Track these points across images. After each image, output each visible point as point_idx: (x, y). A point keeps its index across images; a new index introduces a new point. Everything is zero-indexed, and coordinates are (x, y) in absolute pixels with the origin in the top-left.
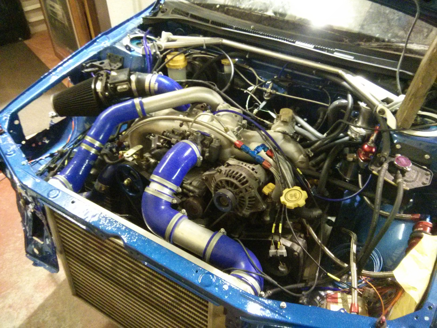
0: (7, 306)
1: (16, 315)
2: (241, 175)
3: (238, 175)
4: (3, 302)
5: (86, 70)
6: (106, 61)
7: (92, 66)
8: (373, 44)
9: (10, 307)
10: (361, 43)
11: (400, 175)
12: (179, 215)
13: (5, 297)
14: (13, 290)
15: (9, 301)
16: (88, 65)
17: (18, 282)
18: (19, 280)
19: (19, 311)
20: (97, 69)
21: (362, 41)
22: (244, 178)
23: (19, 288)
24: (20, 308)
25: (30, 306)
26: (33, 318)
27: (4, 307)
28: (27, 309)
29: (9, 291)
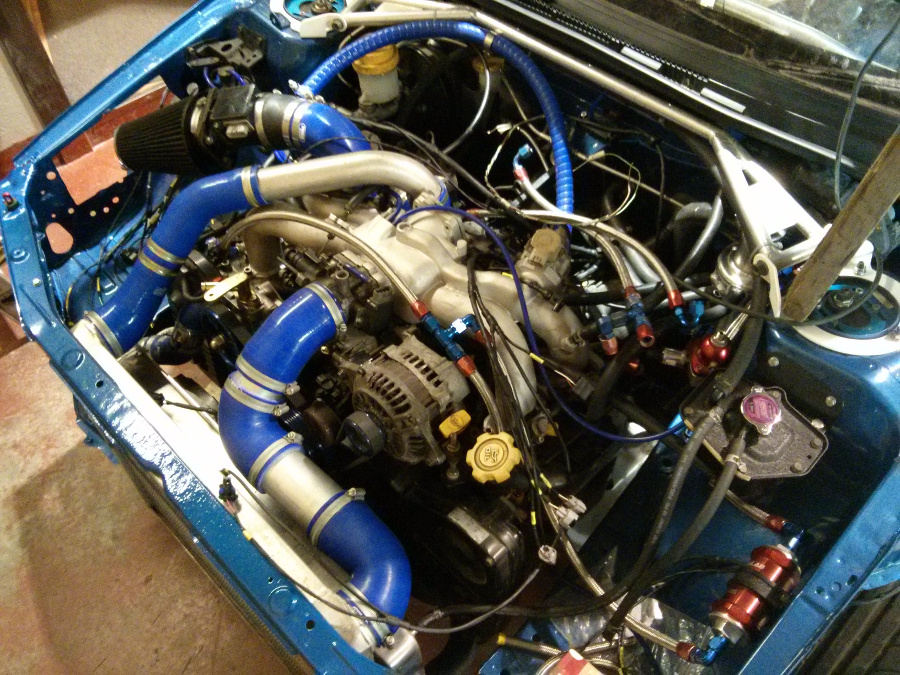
0: (10, 444)
1: (21, 465)
2: (398, 391)
3: (393, 389)
4: (5, 433)
5: (194, 63)
6: (236, 43)
7: (210, 53)
8: (810, 71)
9: (15, 446)
10: (783, 61)
11: (741, 443)
12: (280, 444)
13: (8, 425)
14: (25, 414)
15: (16, 436)
16: (199, 50)
17: (40, 399)
18: (42, 395)
19: (28, 458)
20: (216, 60)
21: (787, 59)
22: (404, 397)
23: (38, 412)
24: (32, 454)
25: (52, 451)
26: (52, 476)
27: (5, 444)
28: (44, 457)
29: (18, 414)
